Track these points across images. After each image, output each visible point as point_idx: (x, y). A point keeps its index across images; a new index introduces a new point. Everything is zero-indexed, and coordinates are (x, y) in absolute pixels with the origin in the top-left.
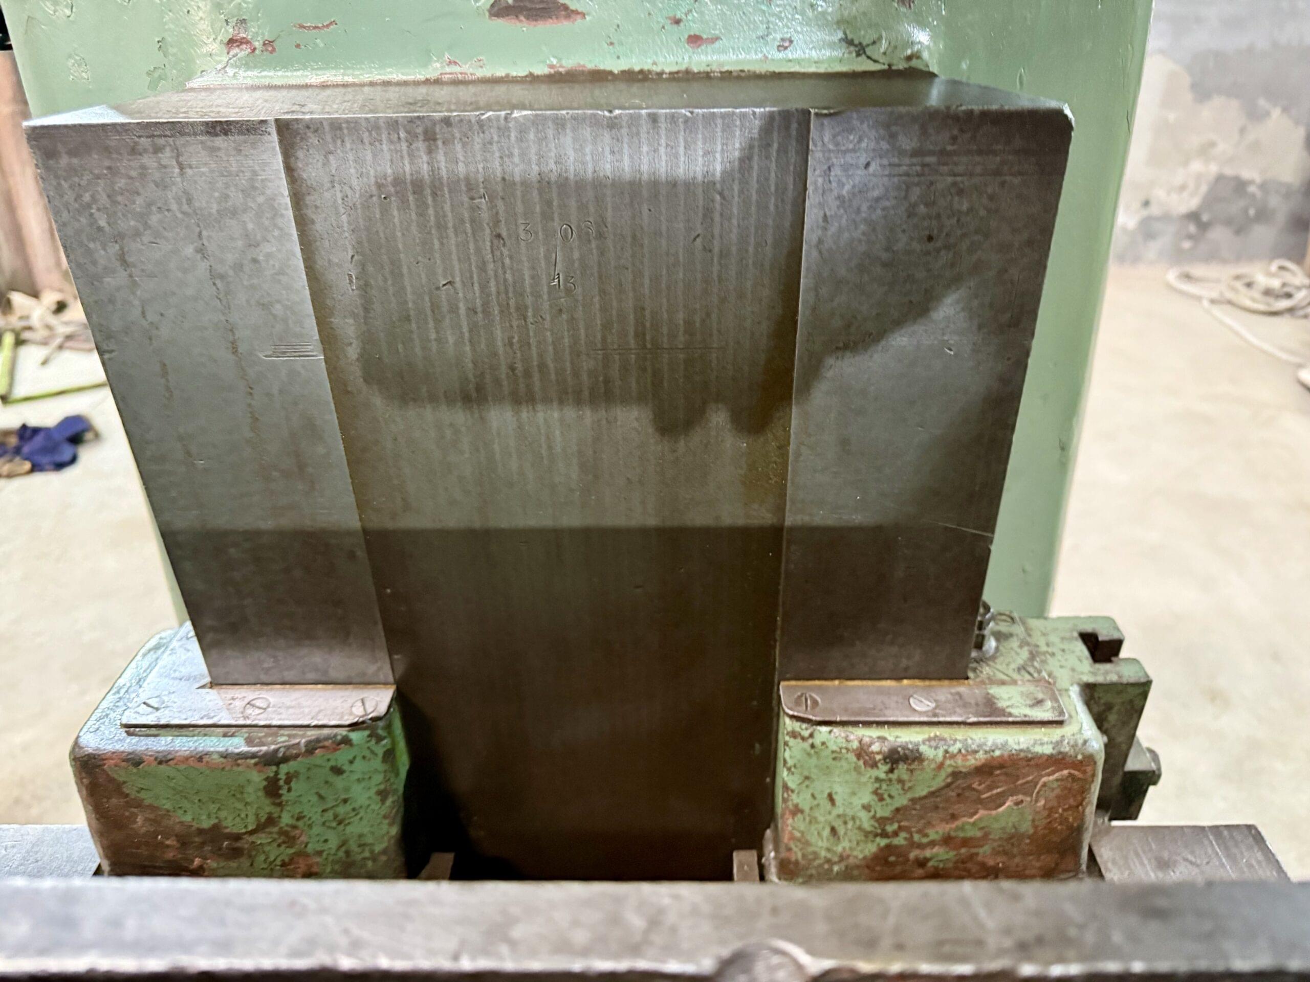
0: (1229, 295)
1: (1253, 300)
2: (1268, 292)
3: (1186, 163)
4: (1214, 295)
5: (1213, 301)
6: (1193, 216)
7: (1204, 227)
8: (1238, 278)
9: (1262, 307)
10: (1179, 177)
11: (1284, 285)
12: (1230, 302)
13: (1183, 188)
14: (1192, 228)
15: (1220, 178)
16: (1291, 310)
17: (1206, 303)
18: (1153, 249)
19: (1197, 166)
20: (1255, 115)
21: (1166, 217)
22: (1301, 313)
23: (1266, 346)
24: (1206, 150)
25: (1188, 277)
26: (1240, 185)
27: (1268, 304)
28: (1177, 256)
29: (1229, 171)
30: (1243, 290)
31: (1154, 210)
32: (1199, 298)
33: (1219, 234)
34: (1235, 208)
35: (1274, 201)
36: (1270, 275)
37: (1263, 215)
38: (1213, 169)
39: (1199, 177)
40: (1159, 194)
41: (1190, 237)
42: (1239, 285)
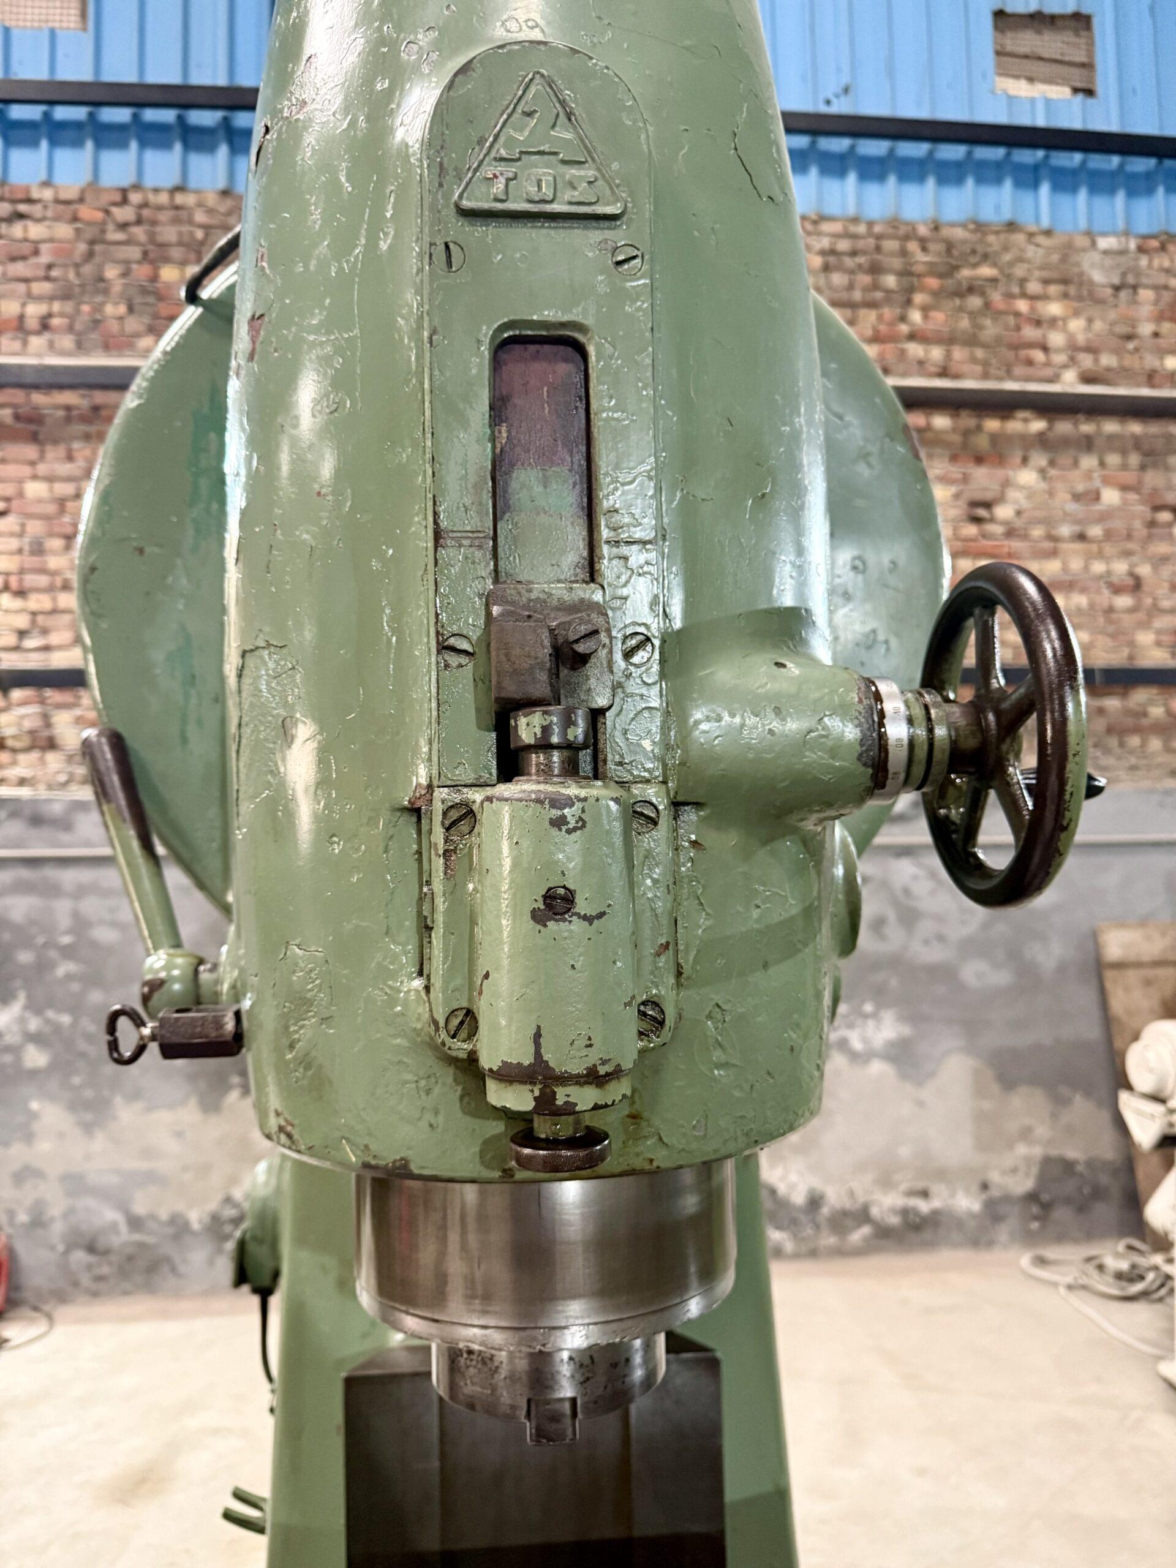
0: (1084, 1281)
1: (1108, 1285)
2: (1119, 1276)
3: (1010, 1146)
4: (1069, 1280)
5: (1070, 1287)
6: (1032, 1197)
7: (1046, 1207)
8: (1089, 1260)
9: (1115, 1292)
10: (1008, 1161)
11: (1134, 1266)
12: (1084, 1287)
13: (1014, 1170)
14: (1035, 1209)
15: (1047, 1162)
16: (1144, 1295)
17: (1062, 1290)
18: (1003, 1232)
19: (1022, 1149)
20: (1060, 1102)
21: (1007, 1199)
22: (1156, 1296)
23: (1125, 1337)
24: (1026, 1134)
25: (1041, 1261)
26: (1068, 1166)
27: (1122, 1289)
28: (1029, 1239)
29: (1054, 1152)
30: (1095, 1273)
31: (995, 1193)
32: (1055, 1285)
33: (1062, 1214)
34: (1070, 1187)
35: (1104, 1179)
36: (1117, 1255)
37: (1098, 1193)
38: (1037, 1151)
39: (1028, 1160)
40: (995, 1177)
41: (1036, 1218)
42: (1091, 1269)
